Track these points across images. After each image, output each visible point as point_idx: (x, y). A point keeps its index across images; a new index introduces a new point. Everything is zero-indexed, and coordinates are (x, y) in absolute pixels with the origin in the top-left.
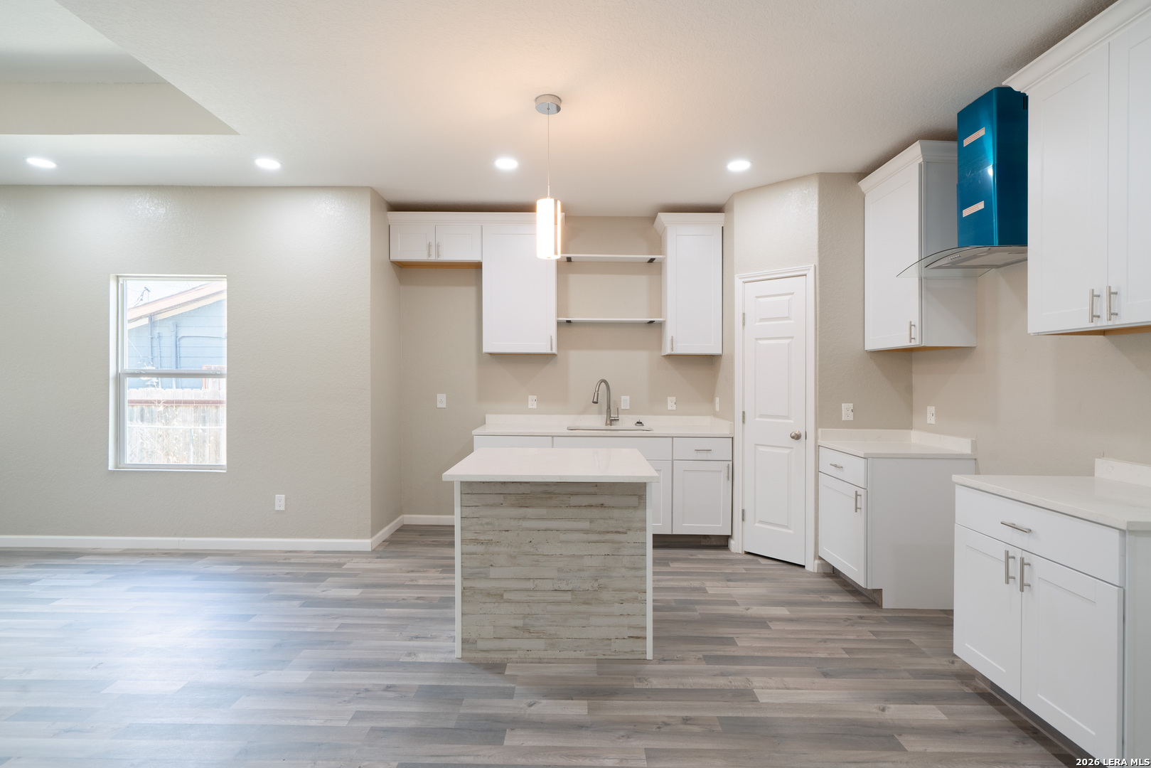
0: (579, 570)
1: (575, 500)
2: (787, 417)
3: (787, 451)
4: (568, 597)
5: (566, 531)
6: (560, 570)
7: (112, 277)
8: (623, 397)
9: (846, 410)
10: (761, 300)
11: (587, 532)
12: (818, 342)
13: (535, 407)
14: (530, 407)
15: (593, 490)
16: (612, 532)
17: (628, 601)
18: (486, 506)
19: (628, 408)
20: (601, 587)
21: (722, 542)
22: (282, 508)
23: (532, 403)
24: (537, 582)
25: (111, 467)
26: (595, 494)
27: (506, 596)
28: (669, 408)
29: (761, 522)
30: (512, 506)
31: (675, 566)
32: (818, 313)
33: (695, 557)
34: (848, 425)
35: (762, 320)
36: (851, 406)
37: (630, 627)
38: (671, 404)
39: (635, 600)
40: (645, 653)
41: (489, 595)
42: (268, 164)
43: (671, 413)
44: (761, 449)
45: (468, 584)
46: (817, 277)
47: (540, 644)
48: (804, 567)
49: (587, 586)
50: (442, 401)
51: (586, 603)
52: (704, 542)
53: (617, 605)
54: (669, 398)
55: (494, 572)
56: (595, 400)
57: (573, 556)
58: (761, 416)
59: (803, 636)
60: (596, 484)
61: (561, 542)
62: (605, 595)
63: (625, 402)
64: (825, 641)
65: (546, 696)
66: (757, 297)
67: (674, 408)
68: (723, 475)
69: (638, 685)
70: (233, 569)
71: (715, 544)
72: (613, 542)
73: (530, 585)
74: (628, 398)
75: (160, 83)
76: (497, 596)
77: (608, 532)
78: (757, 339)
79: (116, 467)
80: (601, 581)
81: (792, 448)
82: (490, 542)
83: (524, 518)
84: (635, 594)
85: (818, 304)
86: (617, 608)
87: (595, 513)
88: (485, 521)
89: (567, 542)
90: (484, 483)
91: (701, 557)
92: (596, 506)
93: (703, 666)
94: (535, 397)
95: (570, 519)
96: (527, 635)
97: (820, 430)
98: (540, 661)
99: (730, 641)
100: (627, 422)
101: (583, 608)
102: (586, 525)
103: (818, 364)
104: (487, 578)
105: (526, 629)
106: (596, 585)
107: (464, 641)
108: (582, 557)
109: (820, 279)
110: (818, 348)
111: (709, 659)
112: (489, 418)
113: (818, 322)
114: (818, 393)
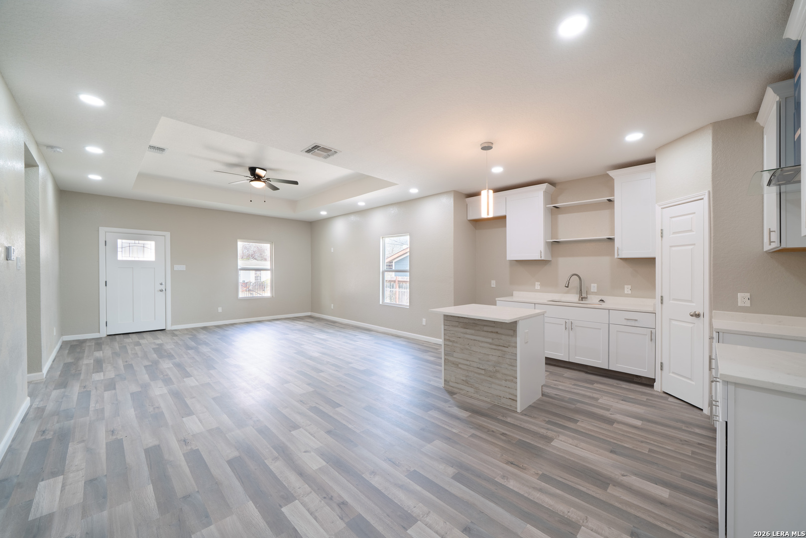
0: (487, 361)
1: (486, 328)
2: (691, 301)
3: (691, 325)
4: (483, 372)
5: (482, 342)
6: (479, 359)
7: (381, 237)
8: (592, 285)
9: (743, 298)
10: (673, 219)
11: (490, 344)
12: (712, 247)
13: (539, 288)
14: (536, 288)
15: (493, 325)
16: (501, 346)
17: (509, 380)
18: (452, 326)
19: (596, 291)
20: (497, 371)
21: (649, 383)
22: (425, 324)
23: (538, 286)
24: (471, 362)
25: (381, 303)
26: (494, 327)
27: (460, 366)
28: (626, 292)
29: (673, 373)
30: (462, 327)
31: (596, 386)
32: (712, 225)
33: (619, 386)
34: (744, 309)
35: (674, 233)
36: (748, 295)
37: (510, 394)
38: (627, 289)
39: (512, 381)
40: (516, 408)
41: (453, 364)
42: (414, 191)
43: (627, 296)
44: (673, 322)
45: (447, 357)
46: (711, 199)
47: (472, 390)
48: (702, 410)
49: (491, 369)
50: (493, 284)
51: (490, 377)
52: (636, 380)
53: (503, 381)
54: (626, 286)
55: (455, 354)
56: (567, 286)
57: (485, 354)
58: (674, 300)
59: (631, 436)
60: (494, 322)
61: (481, 346)
62: (499, 375)
63: (594, 287)
64: (642, 442)
65: (459, 407)
66: (671, 218)
67: (630, 292)
68: (648, 337)
69: (500, 417)
70: (405, 343)
71: (645, 383)
72: (502, 351)
73: (468, 363)
74: (596, 285)
75: (368, 177)
76: (456, 365)
77: (500, 346)
78: (671, 246)
79: (382, 303)
80: (497, 368)
81: (694, 323)
82: (453, 342)
83: (466, 333)
84: (513, 378)
85: (712, 219)
86: (503, 383)
87: (494, 335)
88: (452, 332)
89: (483, 347)
90: (452, 316)
91: (624, 386)
92: (495, 333)
93: (543, 424)
94: (539, 283)
95: (484, 337)
96: (467, 384)
97: (714, 311)
98: (471, 397)
99: (575, 421)
100: (593, 300)
101: (489, 379)
102: (490, 340)
103: (712, 263)
104: (453, 356)
105: (467, 382)
106: (494, 369)
107: (445, 380)
108: (488, 355)
109: (713, 200)
110: (712, 251)
111: (549, 422)
112: (515, 293)
113: (712, 232)
114: (712, 284)
